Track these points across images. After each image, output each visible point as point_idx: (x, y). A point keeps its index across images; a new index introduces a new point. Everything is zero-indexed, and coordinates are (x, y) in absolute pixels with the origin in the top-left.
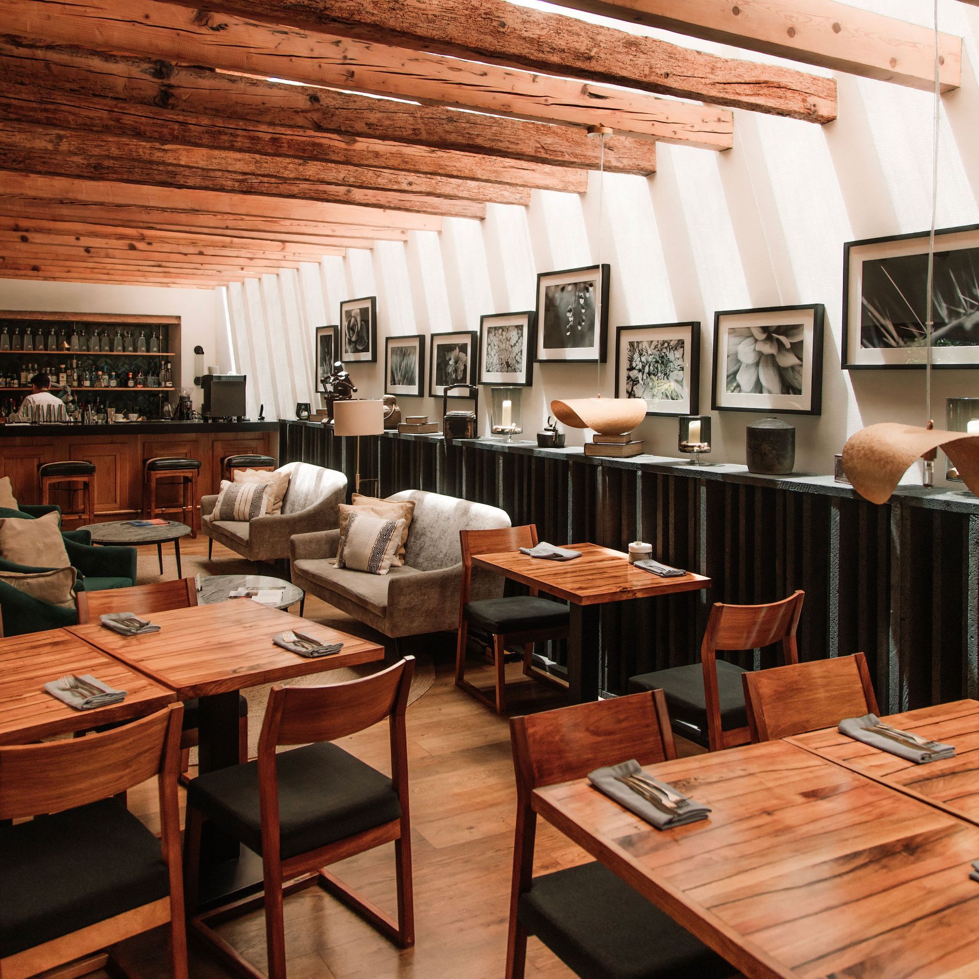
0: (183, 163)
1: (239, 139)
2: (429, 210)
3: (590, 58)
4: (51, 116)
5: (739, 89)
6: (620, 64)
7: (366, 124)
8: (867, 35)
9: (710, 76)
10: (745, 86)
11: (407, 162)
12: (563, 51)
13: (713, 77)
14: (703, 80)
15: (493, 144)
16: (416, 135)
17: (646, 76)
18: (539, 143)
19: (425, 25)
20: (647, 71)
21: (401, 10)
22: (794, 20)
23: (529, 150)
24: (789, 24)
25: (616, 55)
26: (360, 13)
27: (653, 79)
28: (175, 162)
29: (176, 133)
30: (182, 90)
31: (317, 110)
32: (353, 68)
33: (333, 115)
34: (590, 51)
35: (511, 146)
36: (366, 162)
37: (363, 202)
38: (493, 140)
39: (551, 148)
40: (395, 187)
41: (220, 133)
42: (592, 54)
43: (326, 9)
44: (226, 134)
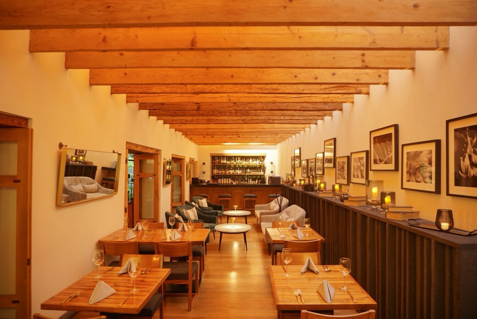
0: (222, 119)
1: (227, 113)
2: (298, 123)
5: (330, 89)
7: (249, 107)
8: (346, 74)
9: (319, 88)
10: (333, 88)
11: (273, 114)
13: (321, 87)
14: (317, 89)
16: (263, 108)
18: (301, 106)
19: (230, 90)
21: (223, 87)
22: (317, 75)
23: (298, 108)
25: (286, 87)
26: (212, 90)
28: (220, 119)
29: (211, 114)
30: (202, 106)
31: (235, 106)
32: (230, 98)
33: (239, 107)
35: (292, 108)
36: (261, 115)
37: (278, 123)
38: (286, 107)
39: (305, 107)
40: (279, 119)
41: (222, 112)
44: (223, 112)
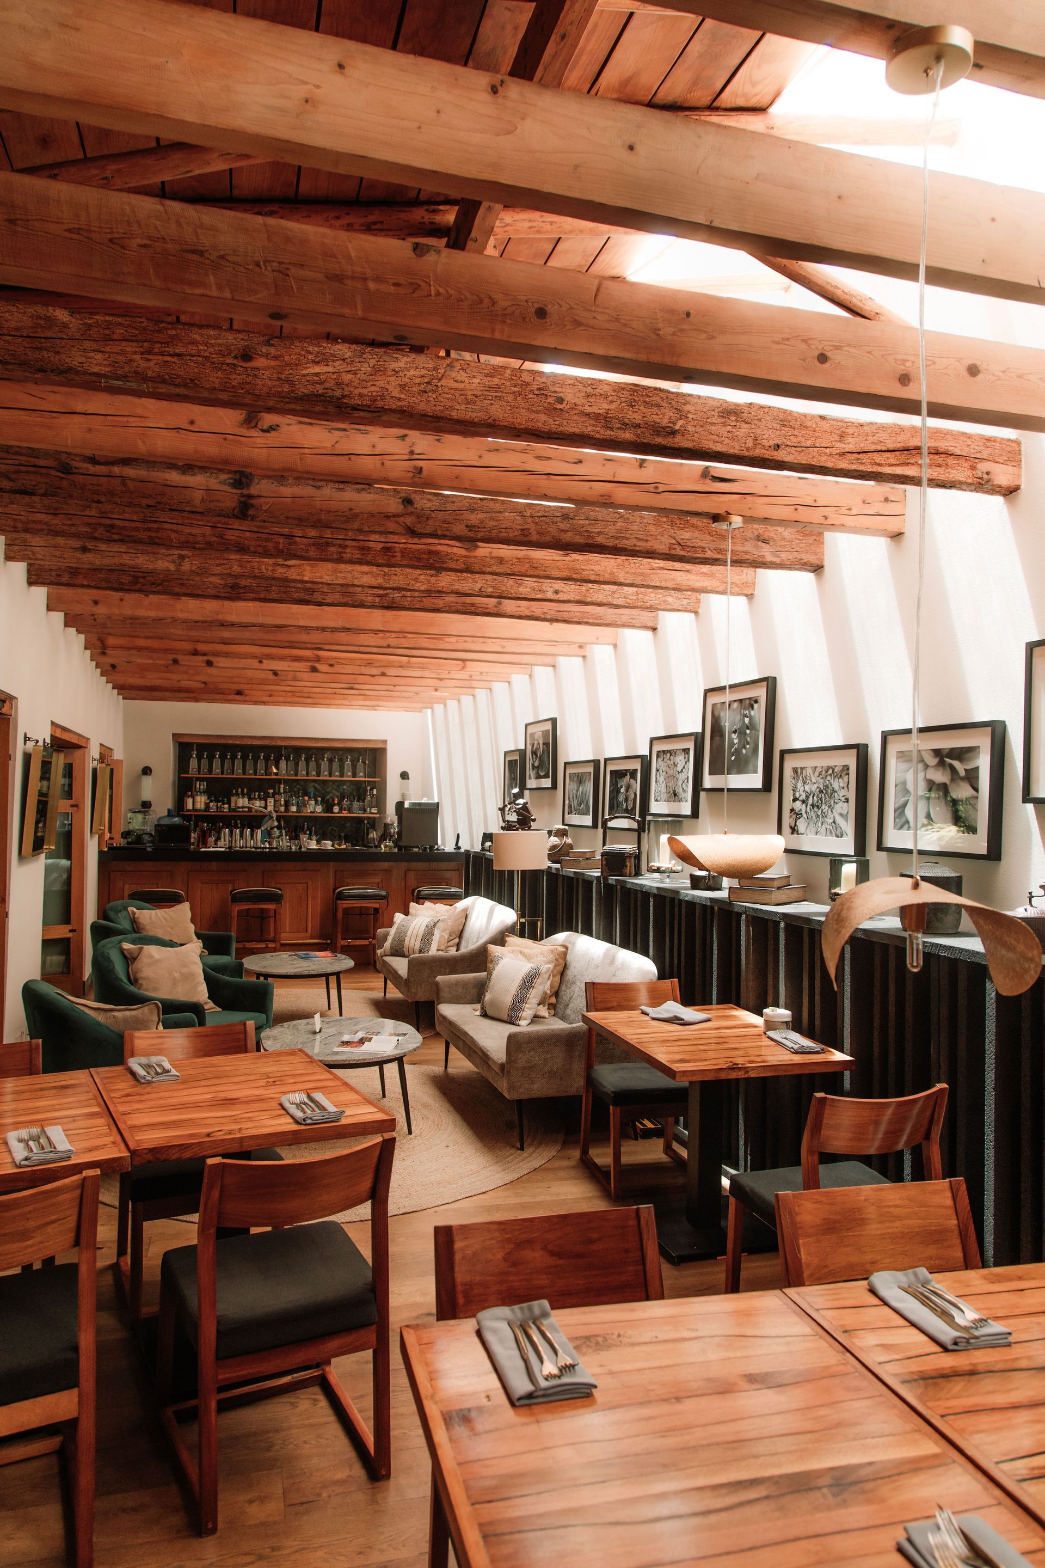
0: (306, 579)
1: (348, 550)
2: (591, 621)
3: (673, 433)
4: (154, 535)
5: (878, 458)
6: (715, 437)
7: (467, 526)
8: (1019, 376)
9: (838, 445)
10: (888, 455)
11: (536, 568)
12: (639, 426)
13: (843, 445)
14: (828, 451)
15: (617, 542)
16: (525, 536)
17: (748, 449)
18: (674, 538)
19: (463, 407)
20: (750, 443)
21: (434, 391)
22: (908, 364)
23: (662, 547)
24: (901, 369)
25: (709, 427)
26: (383, 398)
27: (758, 452)
28: (298, 578)
29: (281, 546)
30: (262, 500)
31: (411, 514)
32: (420, 463)
33: (428, 519)
34: (675, 424)
35: (638, 544)
36: (488, 570)
37: (516, 614)
38: (617, 538)
39: (689, 544)
40: (539, 596)
41: (328, 544)
42: (677, 427)
43: (343, 396)
44: (334, 545)
